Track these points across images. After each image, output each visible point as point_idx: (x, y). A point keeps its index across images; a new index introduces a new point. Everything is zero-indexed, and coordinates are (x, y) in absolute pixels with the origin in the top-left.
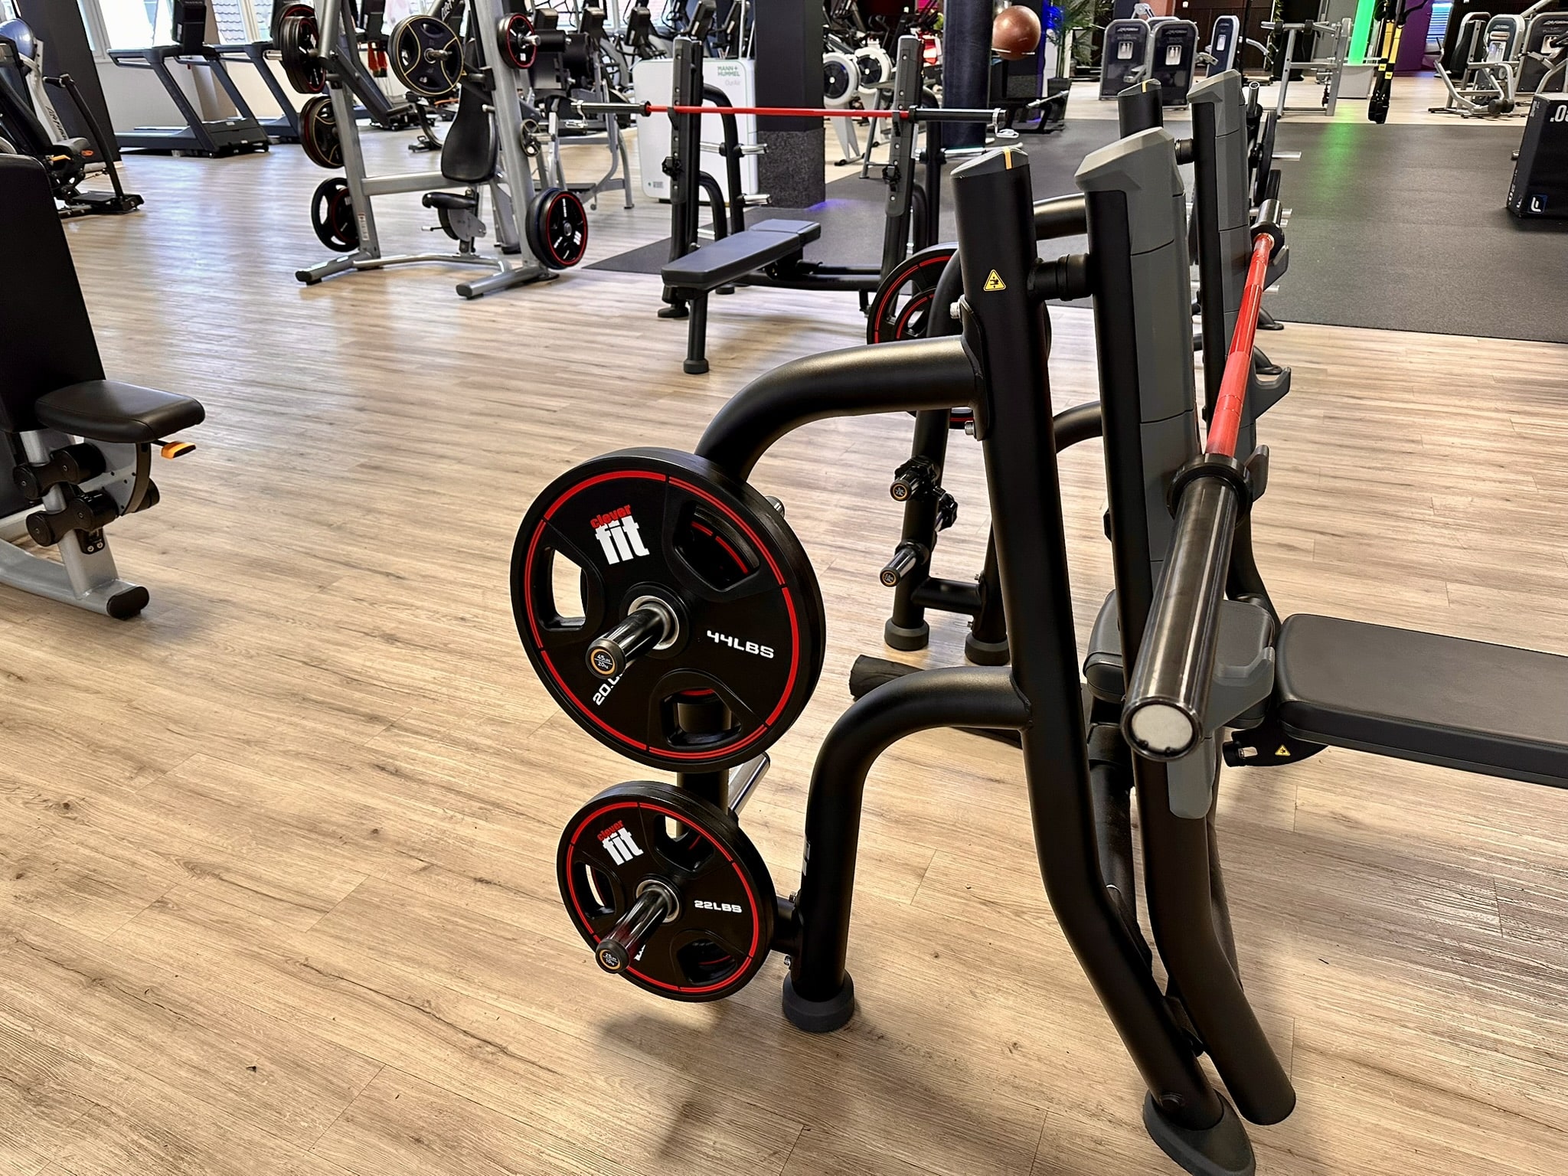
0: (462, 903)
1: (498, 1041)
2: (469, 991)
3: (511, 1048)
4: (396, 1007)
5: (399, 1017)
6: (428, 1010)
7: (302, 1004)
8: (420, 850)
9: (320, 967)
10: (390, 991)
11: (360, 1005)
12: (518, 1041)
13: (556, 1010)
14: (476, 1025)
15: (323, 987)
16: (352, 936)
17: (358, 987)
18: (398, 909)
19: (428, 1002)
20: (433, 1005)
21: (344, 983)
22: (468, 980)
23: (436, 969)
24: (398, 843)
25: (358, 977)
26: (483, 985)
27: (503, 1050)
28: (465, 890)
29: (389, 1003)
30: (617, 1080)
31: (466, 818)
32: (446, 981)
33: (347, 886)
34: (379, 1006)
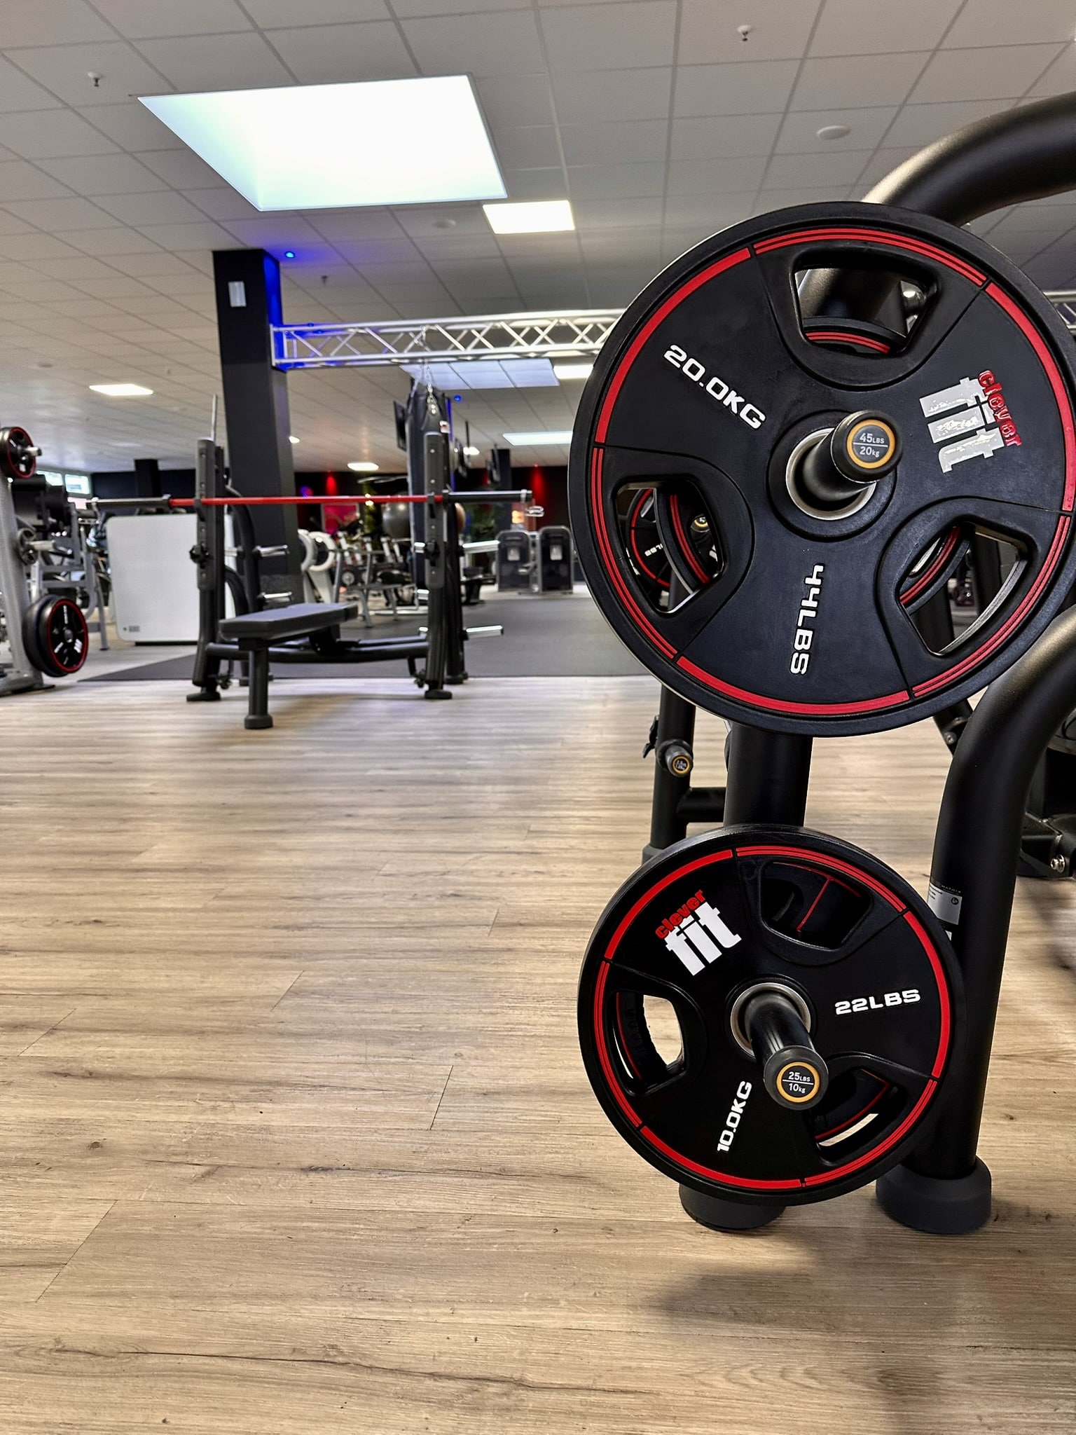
0: (302, 1202)
1: (499, 1372)
2: (398, 1314)
3: (532, 1377)
4: (278, 1371)
5: (294, 1385)
6: (341, 1359)
7: (84, 1414)
8: (186, 1154)
9: (90, 1346)
10: (249, 1350)
11: (204, 1386)
12: (536, 1363)
13: (563, 1303)
14: (445, 1359)
15: (114, 1376)
16: (129, 1287)
17: (185, 1360)
18: (196, 1232)
19: (333, 1347)
20: (345, 1350)
21: (152, 1361)
22: (384, 1299)
23: (315, 1297)
24: (145, 1152)
25: (176, 1342)
26: (413, 1301)
27: (521, 1384)
28: (294, 1185)
29: (261, 1368)
30: (744, 1373)
31: (236, 1105)
32: (343, 1309)
33: (85, 1222)
34: (243, 1378)
